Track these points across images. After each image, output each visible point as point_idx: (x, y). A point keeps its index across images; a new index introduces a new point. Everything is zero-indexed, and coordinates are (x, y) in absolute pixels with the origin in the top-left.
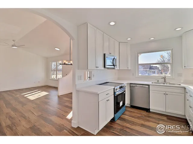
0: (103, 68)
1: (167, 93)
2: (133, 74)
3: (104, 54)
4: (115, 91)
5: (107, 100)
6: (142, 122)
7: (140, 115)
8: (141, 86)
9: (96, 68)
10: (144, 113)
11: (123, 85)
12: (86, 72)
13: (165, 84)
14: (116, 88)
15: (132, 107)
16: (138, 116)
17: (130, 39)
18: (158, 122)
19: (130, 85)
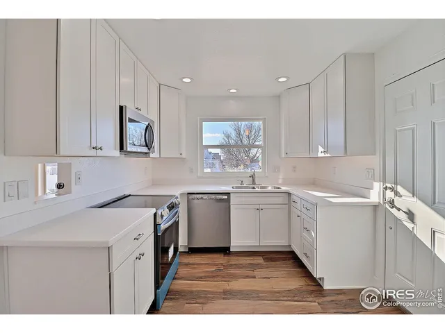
0: (117, 153)
1: (262, 207)
2: (191, 171)
3: (121, 108)
4: (159, 220)
5: (138, 256)
6: (224, 285)
7: (213, 269)
8: (213, 196)
9: (93, 152)
10: (220, 259)
11: (174, 200)
12: (40, 166)
13: (257, 189)
14: (159, 212)
15: (193, 251)
16: (212, 272)
17: (190, 81)
18: (251, 273)
19: (188, 198)
